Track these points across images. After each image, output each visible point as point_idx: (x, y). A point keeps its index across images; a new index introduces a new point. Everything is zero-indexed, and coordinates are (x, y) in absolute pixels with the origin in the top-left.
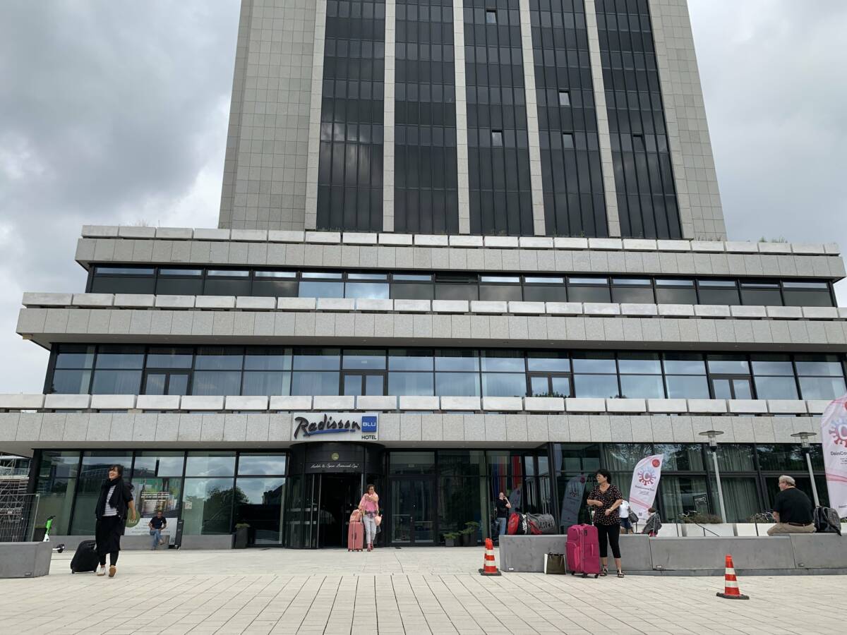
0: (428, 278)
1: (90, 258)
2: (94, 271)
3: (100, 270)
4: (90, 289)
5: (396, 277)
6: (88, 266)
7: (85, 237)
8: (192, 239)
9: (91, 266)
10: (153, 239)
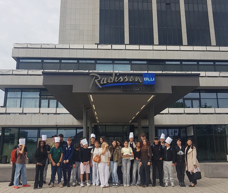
0: (145, 62)
1: (17, 56)
2: (19, 61)
3: (21, 61)
4: (18, 68)
5: (133, 62)
6: (16, 59)
7: (14, 48)
8: (55, 48)
9: (17, 59)
10: (40, 48)
